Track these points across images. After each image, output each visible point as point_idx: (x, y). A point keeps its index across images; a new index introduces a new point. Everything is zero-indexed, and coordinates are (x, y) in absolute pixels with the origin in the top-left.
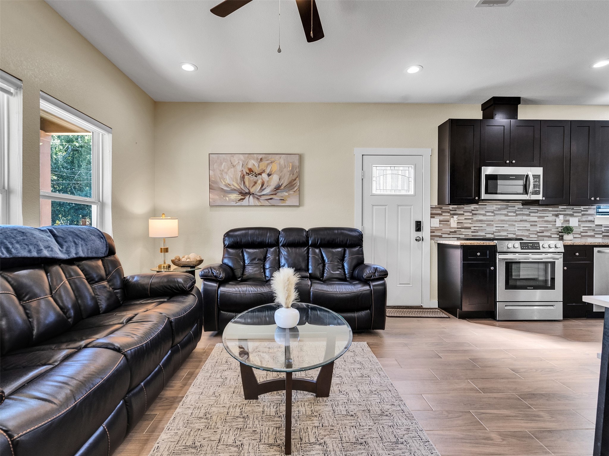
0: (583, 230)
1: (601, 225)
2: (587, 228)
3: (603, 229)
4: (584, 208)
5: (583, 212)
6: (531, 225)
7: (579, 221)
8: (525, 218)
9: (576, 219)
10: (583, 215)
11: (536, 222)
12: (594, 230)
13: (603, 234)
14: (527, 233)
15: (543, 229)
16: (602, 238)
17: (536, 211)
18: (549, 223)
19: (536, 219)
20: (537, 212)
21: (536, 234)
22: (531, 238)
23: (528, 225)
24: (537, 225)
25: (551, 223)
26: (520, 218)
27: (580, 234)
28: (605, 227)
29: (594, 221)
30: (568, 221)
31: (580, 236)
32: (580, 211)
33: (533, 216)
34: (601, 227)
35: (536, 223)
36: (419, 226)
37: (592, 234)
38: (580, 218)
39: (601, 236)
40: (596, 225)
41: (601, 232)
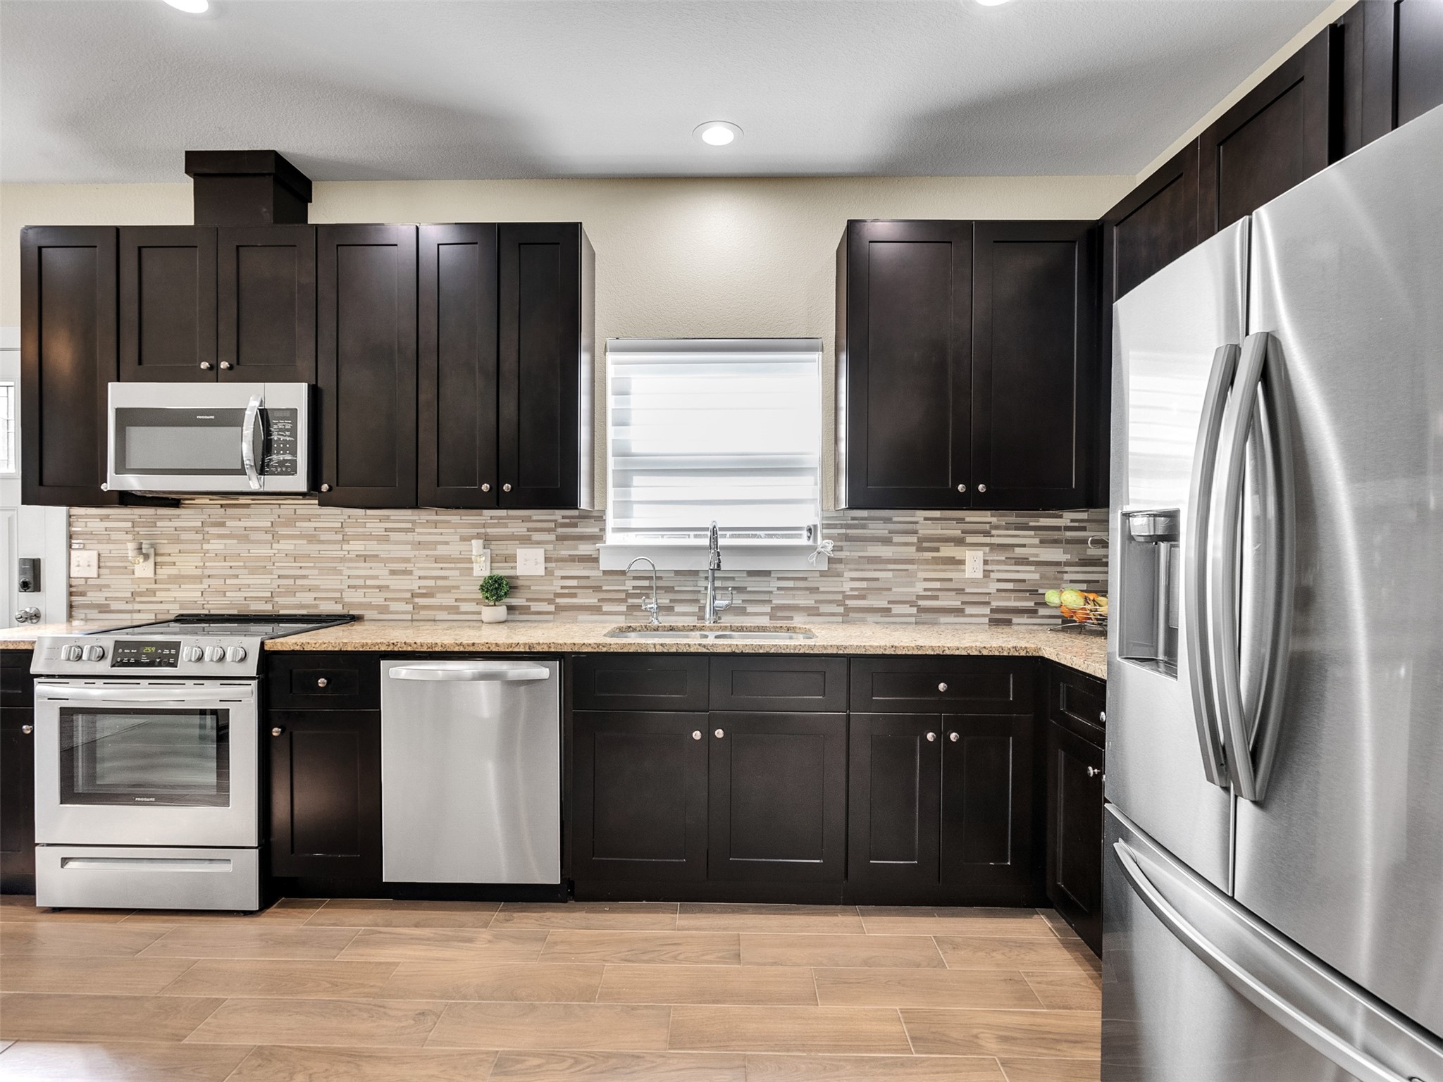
0: (562, 587)
1: (623, 573)
2: (574, 583)
3: (629, 585)
4: (564, 517)
5: (560, 530)
6: (393, 572)
7: (547, 560)
8: (373, 547)
9: (539, 553)
10: (561, 538)
11: (407, 560)
12: (597, 589)
13: (630, 601)
14: (377, 598)
15: (431, 583)
16: (626, 615)
17: (409, 525)
18: (452, 565)
19: (406, 552)
20: (412, 530)
21: (407, 602)
22: (392, 613)
23: (380, 570)
24: (410, 573)
25: (459, 565)
26: (357, 547)
27: (550, 601)
28: (635, 578)
29: (596, 560)
30: (511, 558)
31: (552, 608)
32: (552, 525)
33: (397, 543)
34: (622, 578)
35: (409, 566)
36: (32, 578)
37: (592, 600)
38: (550, 547)
39: (623, 608)
40: (604, 572)
41: (623, 596)
